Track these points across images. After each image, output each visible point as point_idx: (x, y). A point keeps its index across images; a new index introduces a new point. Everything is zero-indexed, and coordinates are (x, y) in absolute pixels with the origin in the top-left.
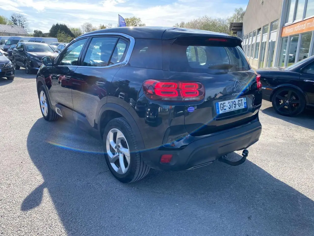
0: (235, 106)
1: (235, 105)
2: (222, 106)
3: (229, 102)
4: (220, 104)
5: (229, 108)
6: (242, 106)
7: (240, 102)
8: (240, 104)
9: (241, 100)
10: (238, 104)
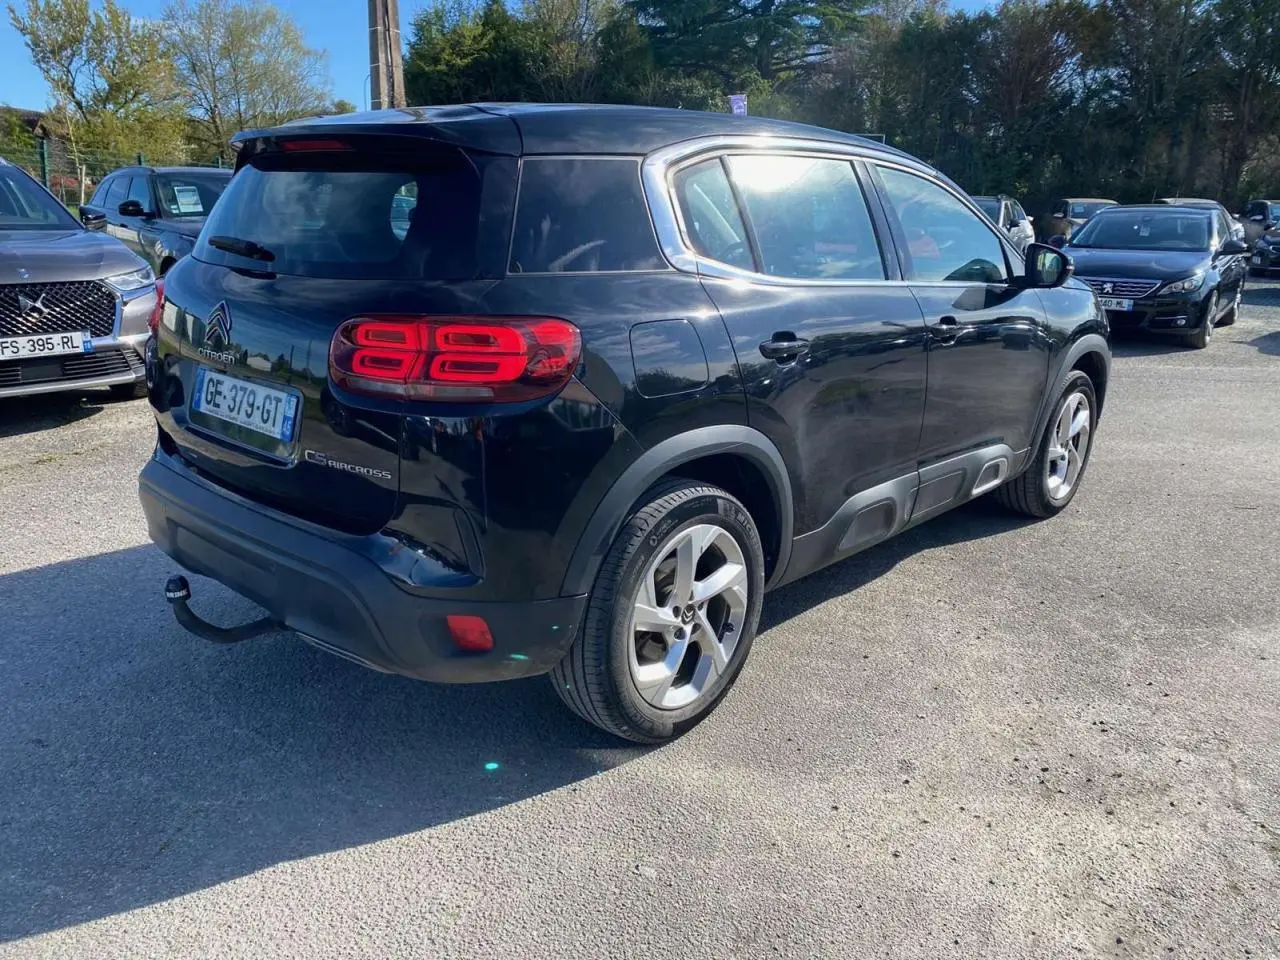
0: (249, 412)
1: (252, 406)
2: (212, 389)
3: (235, 387)
4: (209, 378)
5: (229, 406)
6: (274, 425)
7: (271, 404)
8: (268, 412)
9: (278, 400)
10: (261, 408)
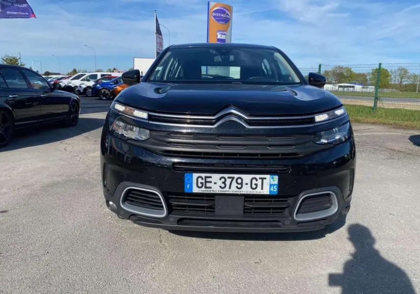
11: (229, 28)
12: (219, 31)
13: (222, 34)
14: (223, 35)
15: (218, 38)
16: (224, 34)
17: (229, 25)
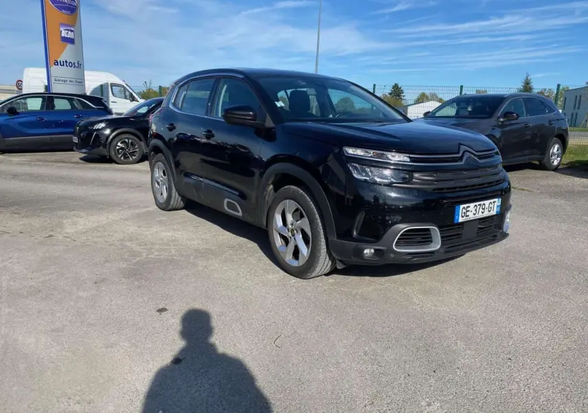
11: (78, 21)
12: (62, 25)
13: (68, 30)
14: (70, 32)
15: (63, 35)
16: (72, 31)
17: (77, 15)
